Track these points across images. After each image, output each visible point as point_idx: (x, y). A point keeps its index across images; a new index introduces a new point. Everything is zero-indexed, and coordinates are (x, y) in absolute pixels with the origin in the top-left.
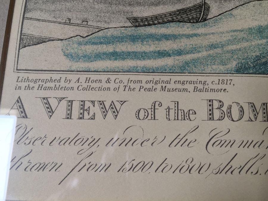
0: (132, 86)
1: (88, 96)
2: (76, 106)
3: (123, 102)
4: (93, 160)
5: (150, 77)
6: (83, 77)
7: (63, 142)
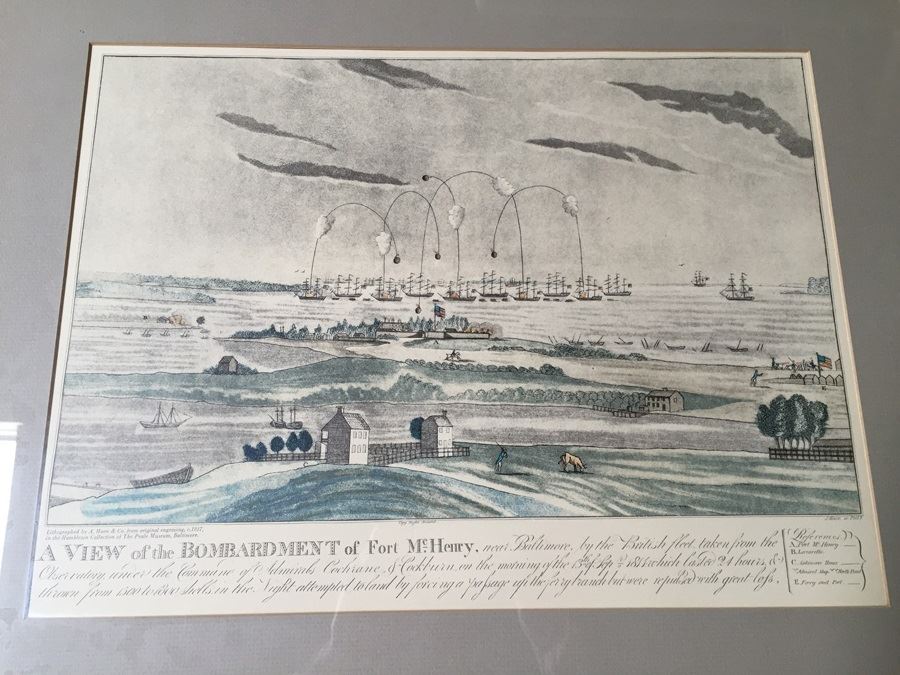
0: (131, 534)
1: (98, 543)
2: (89, 551)
3: (123, 547)
4: (100, 588)
5: (144, 527)
6: (95, 528)
7: (80, 577)
